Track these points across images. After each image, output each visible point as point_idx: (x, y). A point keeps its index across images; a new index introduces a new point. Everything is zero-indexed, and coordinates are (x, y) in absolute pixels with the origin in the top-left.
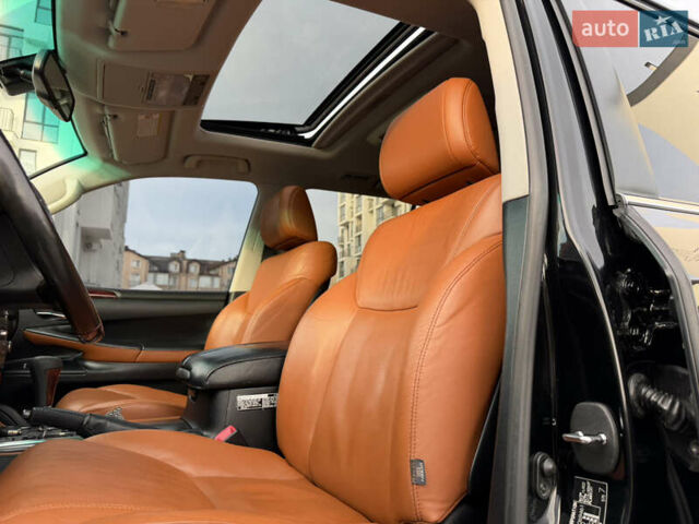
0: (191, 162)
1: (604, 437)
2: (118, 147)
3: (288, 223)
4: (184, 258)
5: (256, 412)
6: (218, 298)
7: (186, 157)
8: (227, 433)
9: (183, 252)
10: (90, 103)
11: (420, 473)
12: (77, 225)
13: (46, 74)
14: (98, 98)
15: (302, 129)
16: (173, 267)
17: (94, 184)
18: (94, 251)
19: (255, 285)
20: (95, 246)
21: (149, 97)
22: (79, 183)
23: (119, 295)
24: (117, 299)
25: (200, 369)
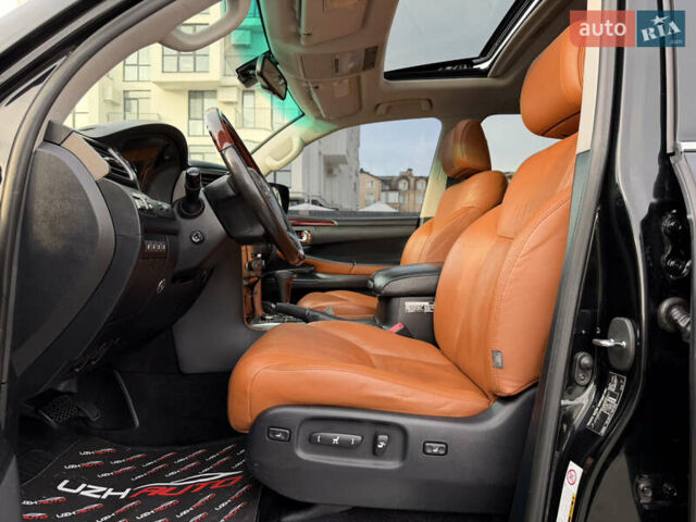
0: (381, 110)
1: (624, 344)
2: (323, 108)
3: (461, 155)
4: (411, 175)
5: (420, 314)
6: (410, 223)
7: (378, 105)
8: (397, 327)
9: (410, 170)
10: (298, 81)
11: (498, 359)
12: (320, 153)
13: (264, 74)
14: (302, 77)
15: (478, 61)
16: (402, 185)
17: (310, 139)
18: (335, 176)
19: (439, 211)
20: (336, 171)
21: (337, 71)
22: (302, 140)
23: (336, 223)
24: (335, 226)
25: (380, 281)
